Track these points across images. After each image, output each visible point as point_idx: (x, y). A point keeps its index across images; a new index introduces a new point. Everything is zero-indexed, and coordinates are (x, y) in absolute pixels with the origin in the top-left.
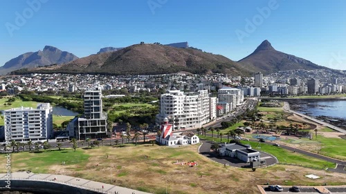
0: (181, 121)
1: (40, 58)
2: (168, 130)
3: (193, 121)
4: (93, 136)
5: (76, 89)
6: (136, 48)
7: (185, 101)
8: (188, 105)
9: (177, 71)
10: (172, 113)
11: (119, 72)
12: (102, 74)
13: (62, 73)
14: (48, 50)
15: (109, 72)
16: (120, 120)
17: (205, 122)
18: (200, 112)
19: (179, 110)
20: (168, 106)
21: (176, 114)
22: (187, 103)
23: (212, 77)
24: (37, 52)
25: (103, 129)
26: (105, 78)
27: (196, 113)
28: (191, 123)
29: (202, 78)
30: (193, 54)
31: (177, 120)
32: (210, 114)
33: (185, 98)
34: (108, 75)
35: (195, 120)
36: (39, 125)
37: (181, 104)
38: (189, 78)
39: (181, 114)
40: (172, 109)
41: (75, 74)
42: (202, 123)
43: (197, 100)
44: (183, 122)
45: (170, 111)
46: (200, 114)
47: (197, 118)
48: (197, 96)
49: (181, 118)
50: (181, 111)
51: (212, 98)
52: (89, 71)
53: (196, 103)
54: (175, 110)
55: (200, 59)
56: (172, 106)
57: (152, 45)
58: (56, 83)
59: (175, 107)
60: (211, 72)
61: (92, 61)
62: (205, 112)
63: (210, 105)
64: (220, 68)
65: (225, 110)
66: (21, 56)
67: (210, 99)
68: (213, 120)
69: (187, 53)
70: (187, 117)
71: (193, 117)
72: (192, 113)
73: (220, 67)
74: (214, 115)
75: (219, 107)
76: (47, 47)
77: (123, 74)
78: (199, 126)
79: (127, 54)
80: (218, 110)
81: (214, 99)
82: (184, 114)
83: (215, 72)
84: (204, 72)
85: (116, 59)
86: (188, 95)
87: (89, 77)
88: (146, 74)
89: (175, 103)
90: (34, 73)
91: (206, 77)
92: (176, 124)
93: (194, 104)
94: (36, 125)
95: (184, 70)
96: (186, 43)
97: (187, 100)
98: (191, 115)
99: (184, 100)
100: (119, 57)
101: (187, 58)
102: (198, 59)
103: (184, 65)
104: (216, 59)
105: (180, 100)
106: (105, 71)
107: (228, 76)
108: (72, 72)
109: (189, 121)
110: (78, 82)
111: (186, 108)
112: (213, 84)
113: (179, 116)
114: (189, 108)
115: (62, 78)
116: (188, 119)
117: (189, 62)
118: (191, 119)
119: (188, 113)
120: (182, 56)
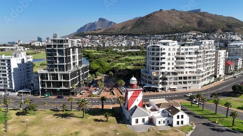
0: (171, 79)
1: (96, 26)
2: (134, 97)
3: (188, 80)
4: (54, 92)
5: (108, 45)
6: (156, 15)
7: (178, 53)
8: (183, 58)
9: (189, 31)
10: (158, 69)
11: (141, 33)
12: (129, 35)
13: (103, 35)
14: (101, 21)
15: (134, 33)
16: (111, 73)
17: (207, 82)
18: (201, 69)
19: (168, 65)
20: (153, 59)
21: (163, 70)
22: (181, 56)
23: (221, 35)
24: (94, 23)
25: (66, 84)
26: (131, 38)
27: (195, 70)
28: (185, 83)
29: (212, 36)
30: (205, 17)
31: (164, 79)
32: (216, 71)
33: (179, 49)
34: (133, 35)
35: (192, 80)
36: (6, 75)
37: (171, 57)
38: (199, 36)
39: (171, 70)
40: (158, 64)
41: (111, 35)
42: (203, 83)
43: (196, 53)
44: (172, 81)
45: (155, 66)
46: (199, 72)
47: (194, 77)
48: (198, 47)
49: (171, 76)
50: (171, 66)
51: (219, 51)
52: (121, 33)
53: (196, 56)
54: (163, 65)
55: (211, 20)
56: (158, 59)
57: (169, 11)
58: (98, 41)
59: (163, 61)
60: (221, 31)
61: (124, 26)
62: (208, 69)
63: (216, 59)
64: (230, 28)
65: (236, 66)
66: (86, 25)
67: (217, 52)
68: (219, 79)
69: (199, 16)
70: (180, 75)
71: (189, 74)
72: (188, 70)
73: (230, 26)
74: (221, 72)
75: (229, 62)
76: (100, 19)
77: (144, 34)
78: (198, 87)
79: (148, 19)
80: (227, 66)
81: (222, 53)
82: (175, 70)
83: (224, 31)
84: (214, 31)
85: (140, 23)
86: (183, 45)
87: (120, 37)
88: (162, 34)
89: (163, 56)
90: (87, 35)
91: (216, 36)
92: (163, 84)
93: (191, 58)
94: (3, 75)
95: (195, 30)
96: (200, 10)
97: (182, 51)
98: (187, 72)
99: (176, 51)
100: (142, 22)
101: (198, 20)
102: (209, 20)
103: (196, 25)
104: (226, 20)
105: (171, 52)
106: (132, 32)
107: (238, 34)
108: (110, 34)
109: (183, 80)
110: (112, 41)
111: (179, 63)
112: (221, 41)
113: (169, 73)
114: (183, 63)
115: (103, 38)
116: (180, 78)
117: (200, 23)
118: (185, 78)
119: (181, 70)
120: (194, 19)
